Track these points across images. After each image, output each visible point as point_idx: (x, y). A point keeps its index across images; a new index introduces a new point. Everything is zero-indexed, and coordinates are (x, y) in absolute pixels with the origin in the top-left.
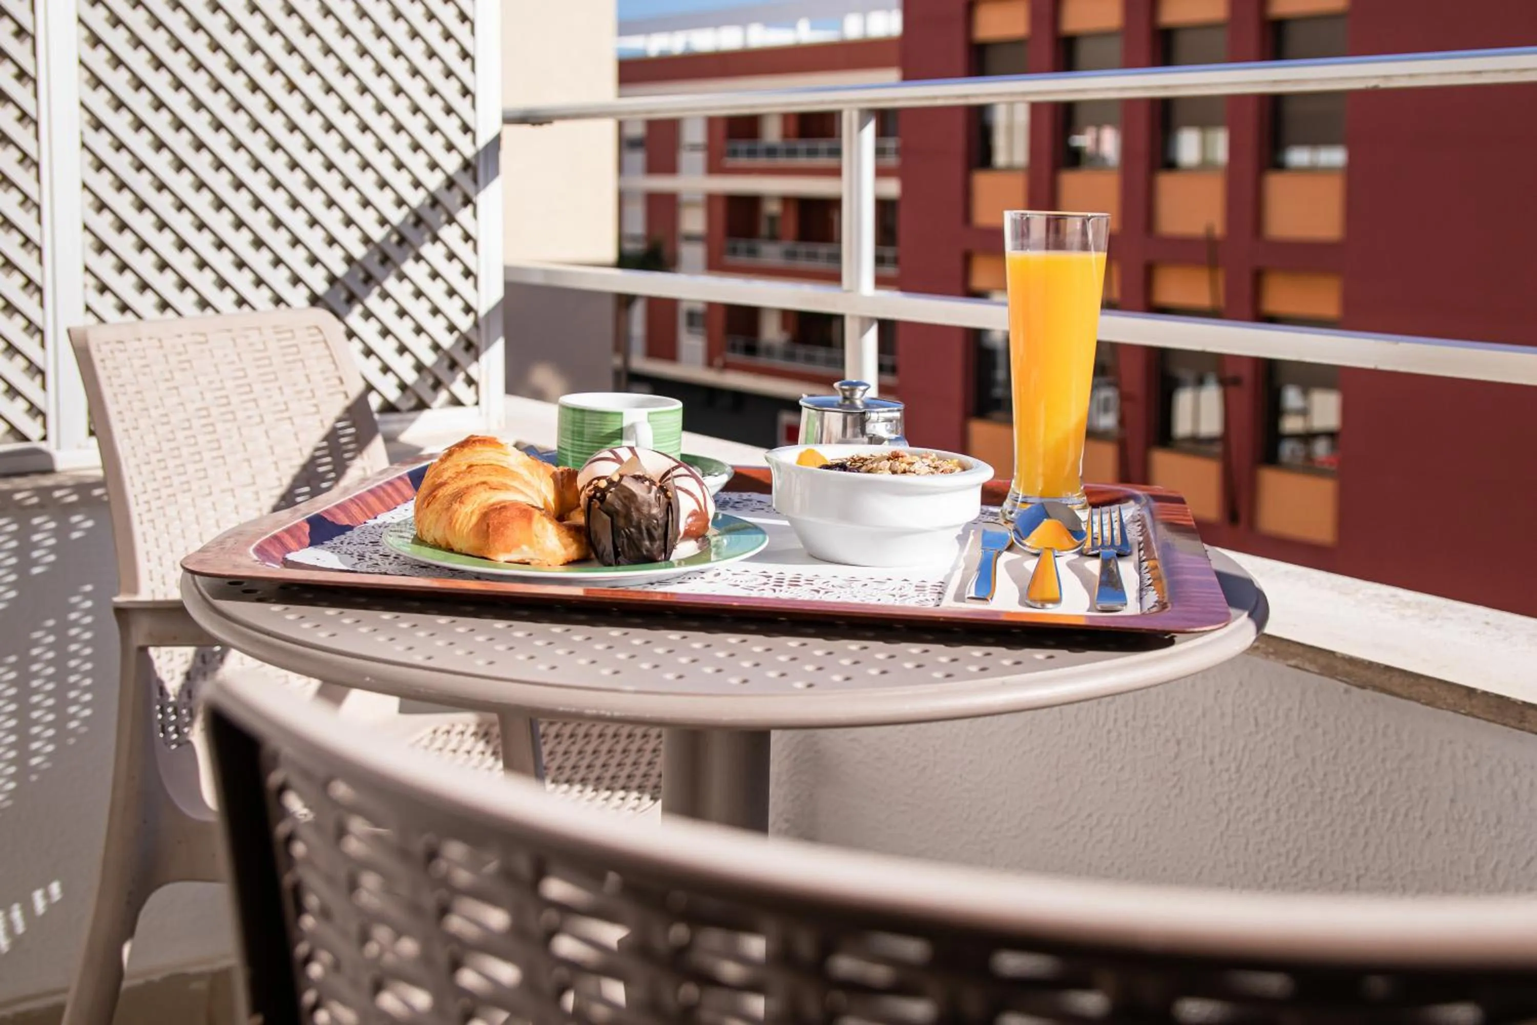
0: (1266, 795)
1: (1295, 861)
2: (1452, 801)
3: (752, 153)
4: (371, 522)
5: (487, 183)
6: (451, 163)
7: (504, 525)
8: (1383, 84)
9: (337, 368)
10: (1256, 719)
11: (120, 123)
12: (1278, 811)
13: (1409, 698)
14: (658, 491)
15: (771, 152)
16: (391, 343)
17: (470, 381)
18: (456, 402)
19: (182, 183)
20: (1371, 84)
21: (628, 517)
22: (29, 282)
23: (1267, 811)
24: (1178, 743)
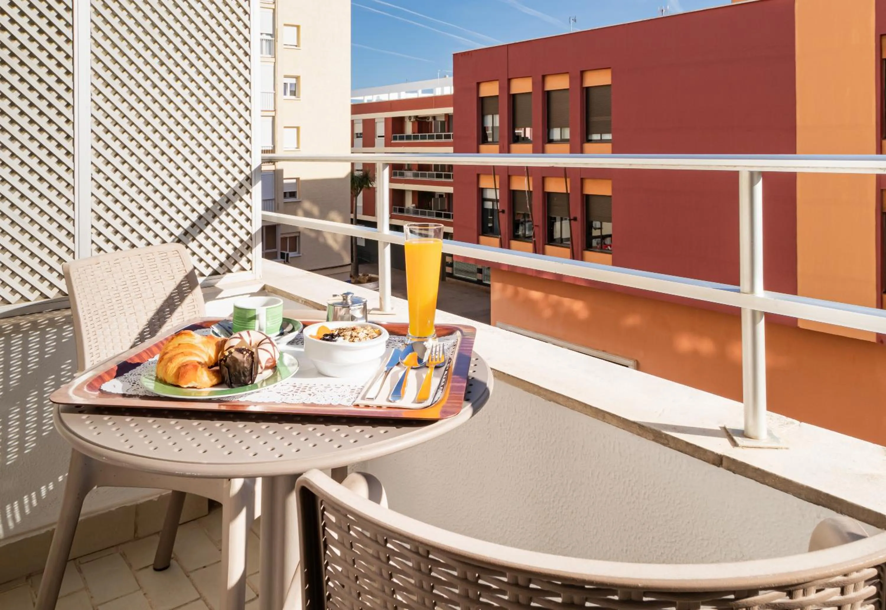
0: (520, 440)
1: (530, 466)
2: (583, 447)
3: (402, 138)
4: (150, 360)
5: (255, 184)
6: (241, 178)
7: (185, 373)
8: (555, 166)
9: (184, 266)
10: (515, 410)
11: (108, 170)
12: (524, 447)
13: (566, 406)
14: (249, 356)
15: (409, 137)
16: (217, 248)
17: (249, 261)
18: (243, 269)
19: (132, 192)
20: (551, 165)
21: (235, 369)
22: (69, 233)
23: (520, 446)
24: (489, 417)
